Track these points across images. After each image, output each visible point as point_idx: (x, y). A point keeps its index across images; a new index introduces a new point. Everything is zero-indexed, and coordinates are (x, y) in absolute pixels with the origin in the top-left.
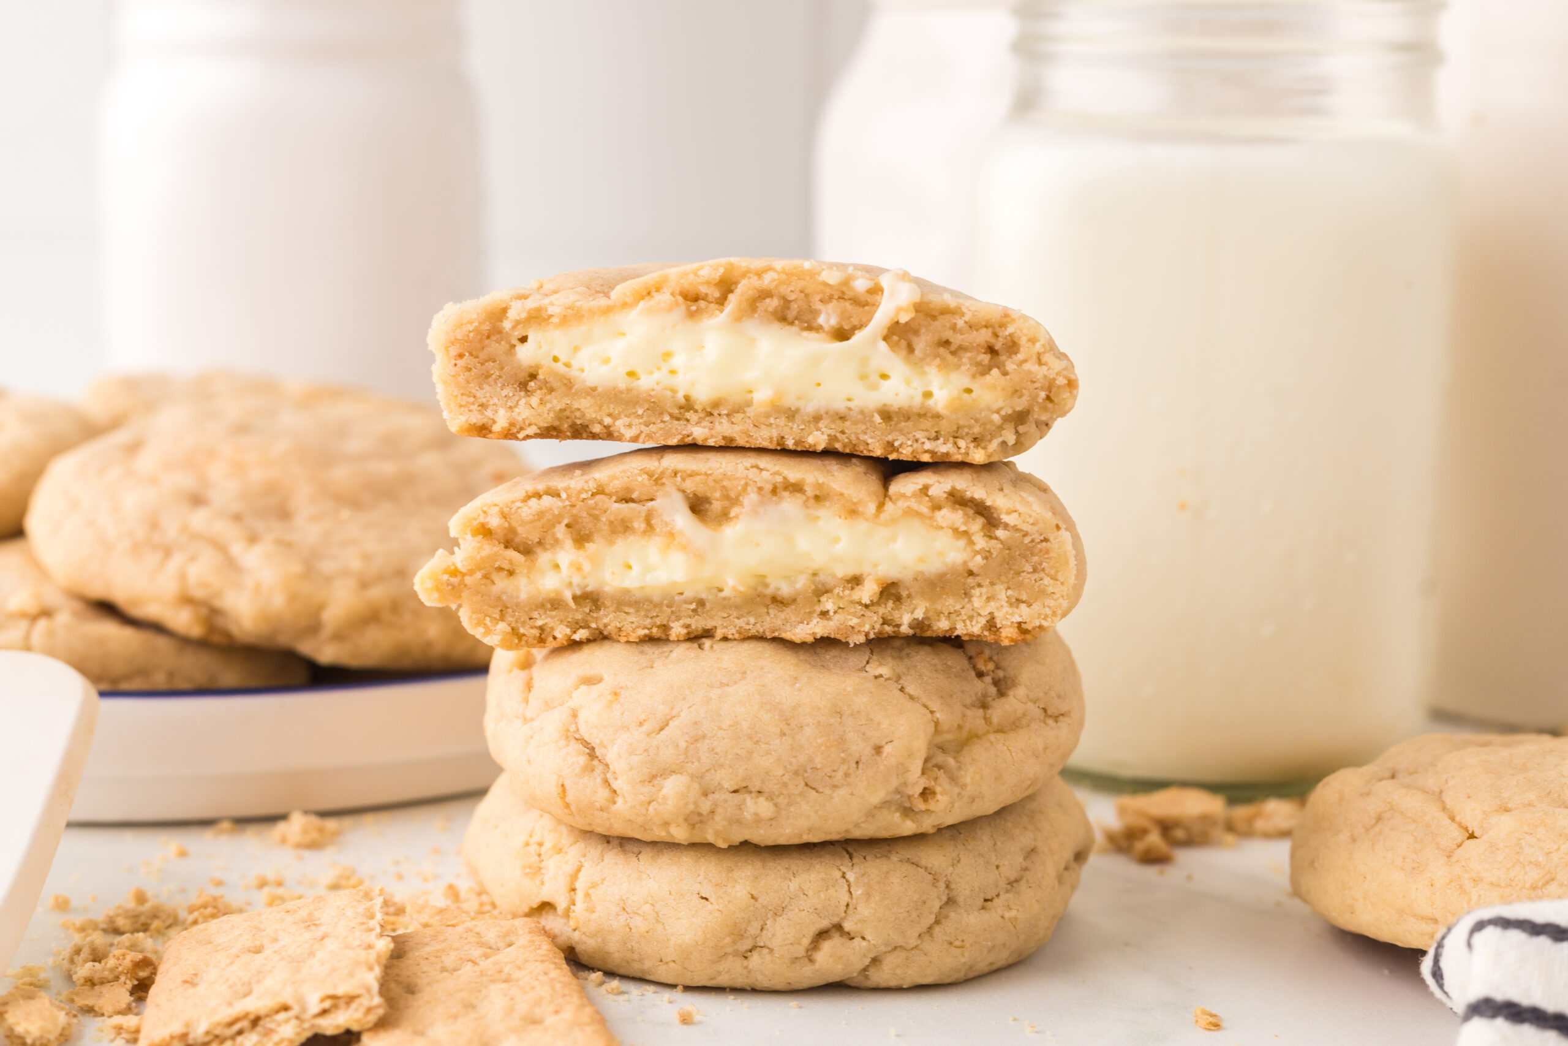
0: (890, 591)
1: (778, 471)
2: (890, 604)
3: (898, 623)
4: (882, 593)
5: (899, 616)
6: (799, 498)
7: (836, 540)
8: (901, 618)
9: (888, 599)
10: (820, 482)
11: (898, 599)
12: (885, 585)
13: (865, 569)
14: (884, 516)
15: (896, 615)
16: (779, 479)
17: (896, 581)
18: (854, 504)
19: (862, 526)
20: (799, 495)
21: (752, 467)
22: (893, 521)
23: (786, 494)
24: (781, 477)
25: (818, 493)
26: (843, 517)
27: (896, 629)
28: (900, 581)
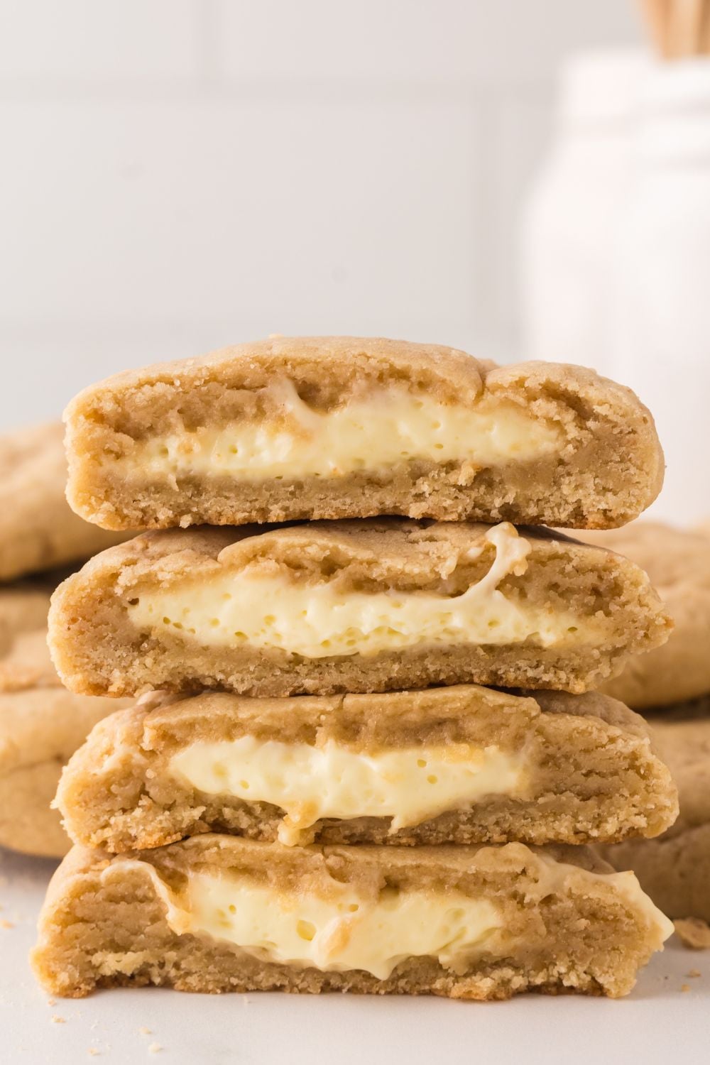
0: (484, 476)
1: (385, 358)
2: (483, 489)
3: (489, 508)
4: (475, 478)
5: (490, 500)
6: (404, 385)
7: (436, 425)
8: (492, 502)
9: (480, 485)
10: (424, 368)
11: (490, 485)
12: (480, 470)
13: (461, 455)
14: (481, 405)
15: (488, 499)
16: (386, 366)
17: (489, 467)
18: (455, 390)
19: (461, 413)
20: (404, 381)
21: (360, 355)
22: (489, 410)
23: (392, 380)
24: (388, 364)
25: (422, 379)
26: (443, 403)
27: (486, 514)
28: (493, 467)
